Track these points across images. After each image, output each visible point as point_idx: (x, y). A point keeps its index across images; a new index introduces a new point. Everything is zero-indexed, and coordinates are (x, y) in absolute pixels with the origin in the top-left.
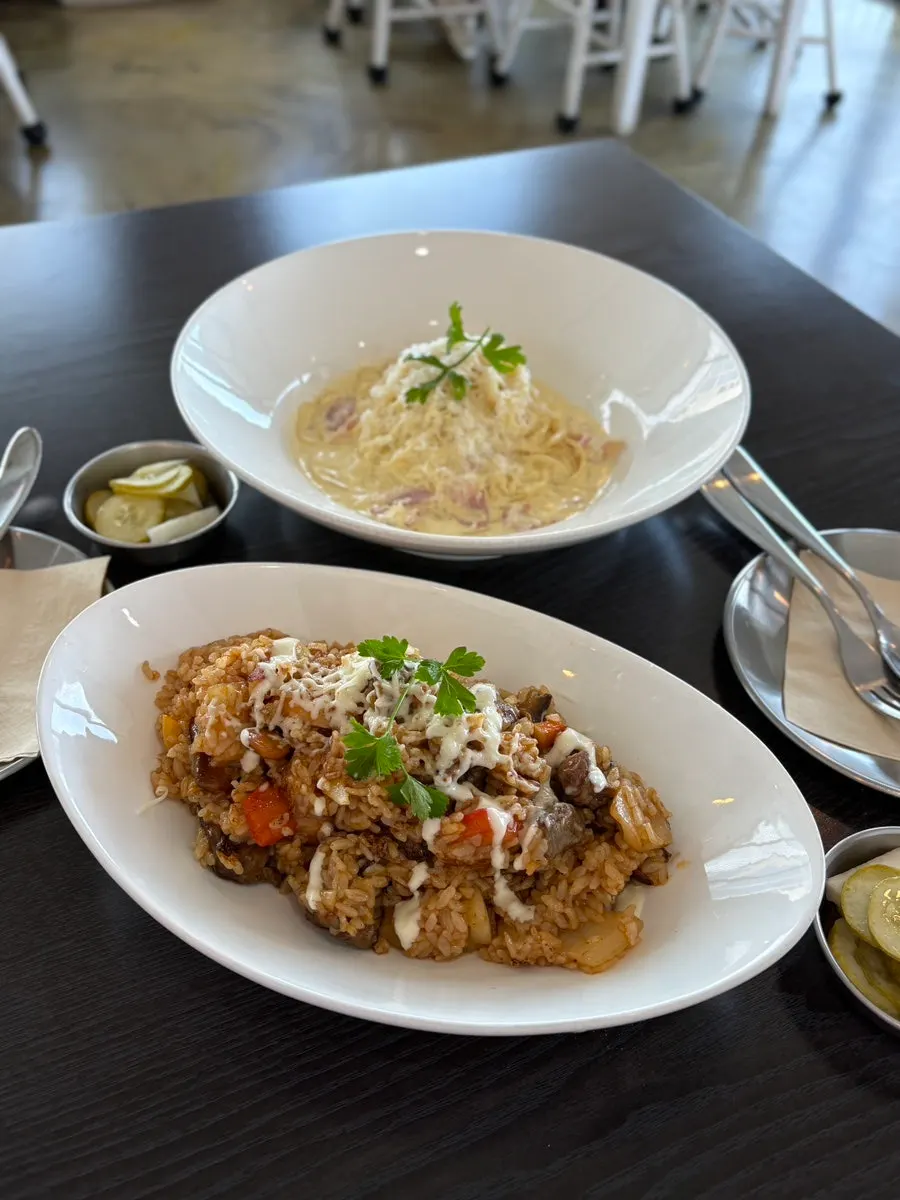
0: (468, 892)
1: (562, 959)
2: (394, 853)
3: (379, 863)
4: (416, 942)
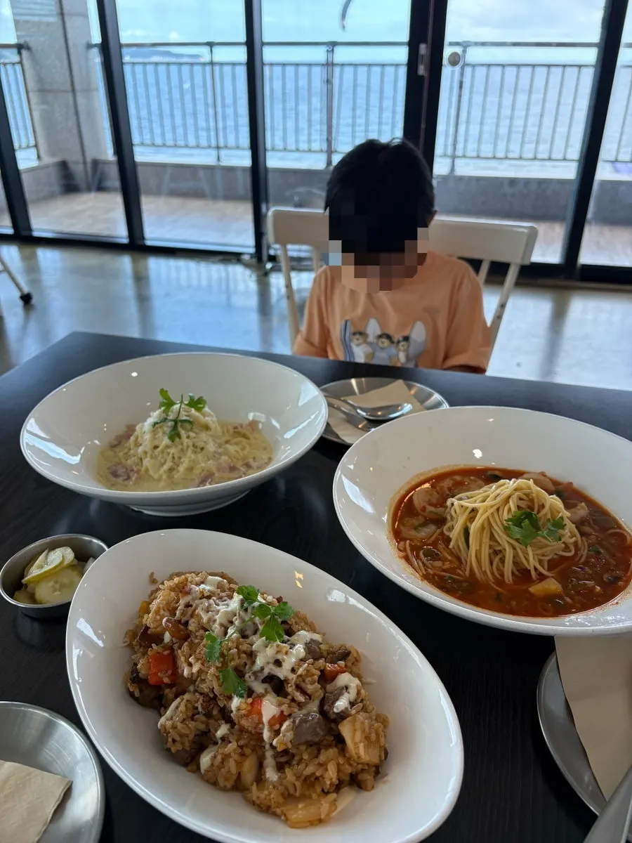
0: (247, 751)
1: (278, 811)
2: (215, 712)
3: (204, 715)
4: (207, 771)
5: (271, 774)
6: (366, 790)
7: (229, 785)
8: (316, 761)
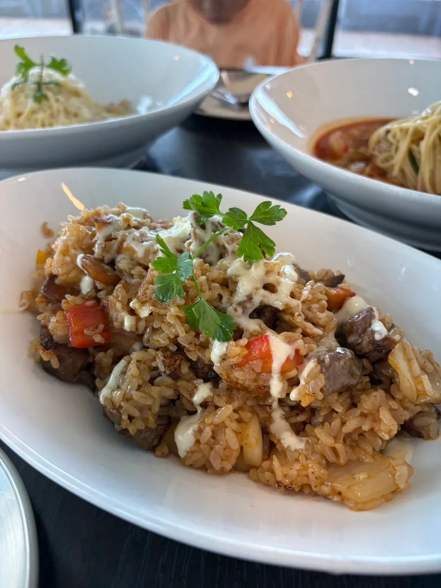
0: (246, 415)
1: (326, 489)
2: (185, 369)
3: (169, 376)
4: (191, 452)
5: (290, 441)
6: (429, 438)
7: (229, 466)
8: (358, 411)
